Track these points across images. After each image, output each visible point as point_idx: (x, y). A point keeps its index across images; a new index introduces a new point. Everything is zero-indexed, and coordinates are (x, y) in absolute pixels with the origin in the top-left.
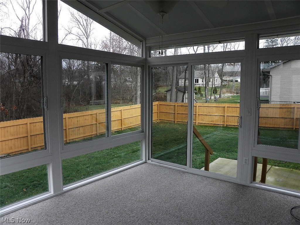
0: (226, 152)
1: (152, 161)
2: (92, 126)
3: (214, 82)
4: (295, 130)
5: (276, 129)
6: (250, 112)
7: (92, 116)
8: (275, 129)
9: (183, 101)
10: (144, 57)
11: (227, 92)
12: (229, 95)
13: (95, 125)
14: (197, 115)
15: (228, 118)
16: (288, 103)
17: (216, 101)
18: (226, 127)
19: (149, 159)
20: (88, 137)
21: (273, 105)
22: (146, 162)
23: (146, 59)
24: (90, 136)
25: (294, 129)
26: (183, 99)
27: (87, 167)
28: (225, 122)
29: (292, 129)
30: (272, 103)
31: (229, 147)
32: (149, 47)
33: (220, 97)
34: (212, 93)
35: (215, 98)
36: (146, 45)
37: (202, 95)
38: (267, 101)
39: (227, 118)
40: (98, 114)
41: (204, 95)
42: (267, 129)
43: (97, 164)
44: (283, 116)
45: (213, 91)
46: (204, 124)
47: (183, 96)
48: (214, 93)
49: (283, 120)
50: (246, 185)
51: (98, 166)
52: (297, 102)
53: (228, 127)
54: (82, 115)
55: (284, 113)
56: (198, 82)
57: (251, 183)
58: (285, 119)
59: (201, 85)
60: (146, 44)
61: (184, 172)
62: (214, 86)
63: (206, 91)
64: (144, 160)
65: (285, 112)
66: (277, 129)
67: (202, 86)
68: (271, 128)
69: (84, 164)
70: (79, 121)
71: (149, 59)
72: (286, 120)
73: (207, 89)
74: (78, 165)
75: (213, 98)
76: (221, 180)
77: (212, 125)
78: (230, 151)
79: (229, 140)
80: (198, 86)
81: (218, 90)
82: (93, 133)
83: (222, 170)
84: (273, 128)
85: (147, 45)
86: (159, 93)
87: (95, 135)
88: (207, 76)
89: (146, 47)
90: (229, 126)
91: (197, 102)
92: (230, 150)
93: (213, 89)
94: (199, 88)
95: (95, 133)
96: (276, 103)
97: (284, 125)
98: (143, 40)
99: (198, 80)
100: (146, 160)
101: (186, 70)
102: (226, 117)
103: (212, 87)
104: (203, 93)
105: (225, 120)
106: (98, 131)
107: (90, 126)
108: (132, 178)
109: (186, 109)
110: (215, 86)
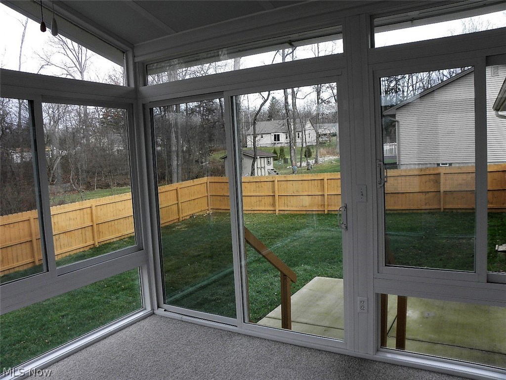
0: (330, 263)
1: (165, 311)
2: (83, 229)
3: (304, 138)
4: (444, 212)
5: (413, 213)
6: (365, 194)
7: (82, 212)
8: (411, 211)
9: (253, 173)
10: (132, 85)
11: (328, 153)
12: (331, 157)
13: (90, 228)
14: (277, 197)
15: (330, 199)
16: (428, 166)
17: (309, 169)
18: (328, 214)
19: (158, 307)
20: (78, 251)
21: (405, 170)
22: (154, 313)
23: (136, 90)
24: (82, 250)
25: (442, 210)
26: (253, 170)
27: (63, 316)
28: (326, 207)
29: (439, 210)
30: (403, 167)
31: (333, 253)
32: (143, 63)
33: (316, 162)
34: (303, 156)
35: (308, 164)
36: (134, 60)
37: (286, 161)
38: (394, 166)
39: (328, 198)
40: (94, 208)
41: (289, 161)
42: (399, 214)
43: (84, 307)
44: (423, 189)
45: (304, 154)
46: (289, 212)
47: (253, 165)
48: (306, 156)
49: (423, 196)
50: (367, 356)
51: (85, 312)
52: (442, 164)
53: (331, 214)
54: (63, 211)
55: (423, 183)
56: (279, 140)
57: (378, 351)
58: (426, 195)
59: (283, 145)
60: (134, 57)
61: (231, 334)
62: (304, 146)
63: (292, 154)
64: (149, 309)
65: (426, 182)
66: (415, 211)
67: (286, 145)
68: (404, 212)
69: (59, 310)
70: (58, 222)
71: (142, 88)
72: (428, 195)
73: (293, 151)
74: (45, 312)
75: (304, 164)
76: (310, 349)
77: (304, 213)
78: (335, 260)
79: (332, 238)
80: (279, 145)
81: (312, 150)
82: (88, 243)
83: (321, 303)
84: (407, 212)
85: (137, 60)
86: (213, 162)
87: (92, 246)
88: (292, 128)
89: (135, 63)
90: (333, 213)
91: (277, 174)
92: (335, 258)
93: (304, 150)
94: (282, 149)
95: (92, 242)
96: (409, 167)
97: (426, 204)
98: (128, 49)
99: (278, 135)
100: (153, 309)
101: (256, 120)
102: (326, 197)
103: (302, 145)
104: (288, 157)
105: (326, 203)
106: (96, 238)
107: (80, 230)
108: (111, 360)
109: (256, 187)
110: (308, 144)
